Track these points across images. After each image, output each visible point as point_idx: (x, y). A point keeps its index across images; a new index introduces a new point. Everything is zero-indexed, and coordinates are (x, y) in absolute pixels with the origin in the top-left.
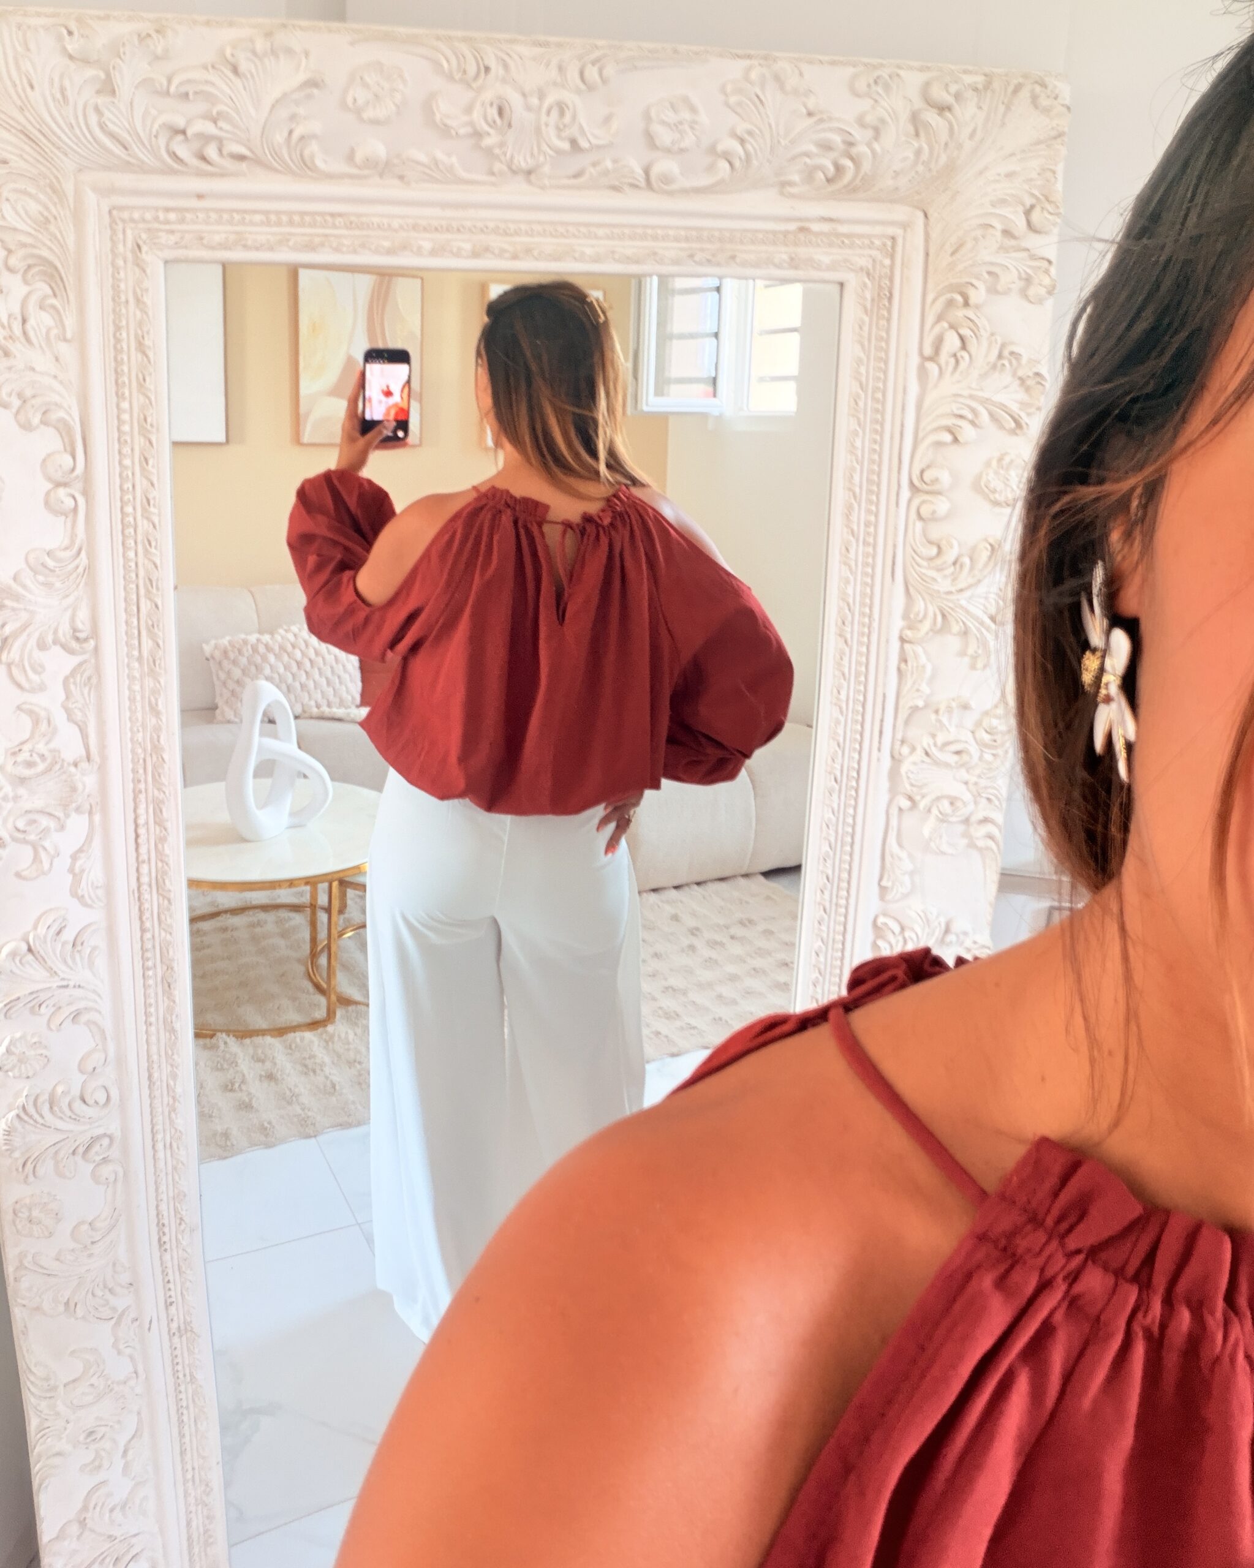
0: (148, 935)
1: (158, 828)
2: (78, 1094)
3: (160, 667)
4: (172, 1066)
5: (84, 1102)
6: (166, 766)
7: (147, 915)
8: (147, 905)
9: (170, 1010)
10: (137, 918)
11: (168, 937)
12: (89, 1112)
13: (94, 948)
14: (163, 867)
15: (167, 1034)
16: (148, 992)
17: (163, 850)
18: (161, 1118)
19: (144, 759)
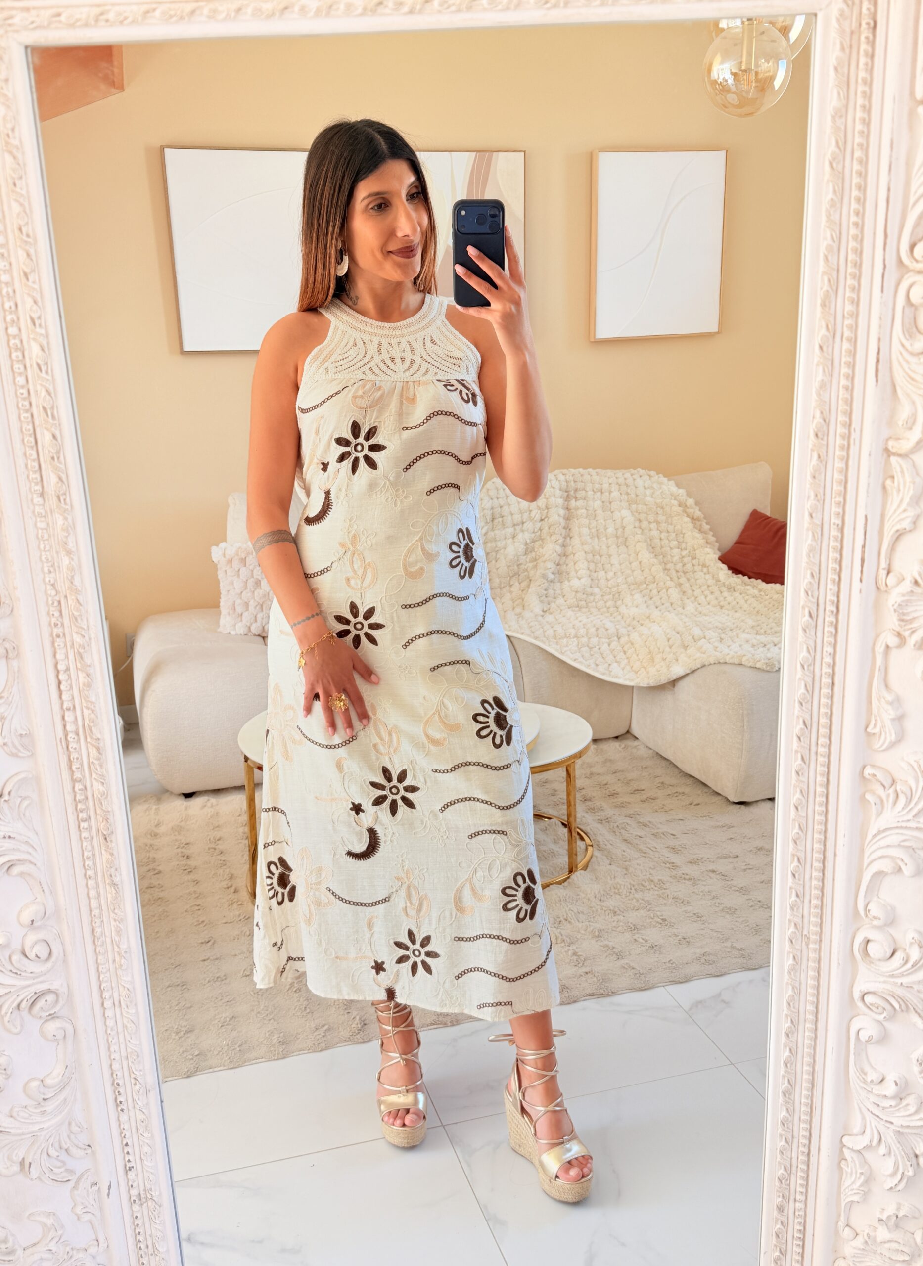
0: (78, 786)
1: (79, 672)
2: (19, 947)
3: (65, 504)
4: (115, 920)
5: (26, 956)
7: (76, 764)
8: (74, 755)
10: (67, 767)
11: (101, 788)
12: (31, 967)
13: (24, 798)
14: (89, 713)
16: (85, 844)
18: (108, 975)
19: (59, 603)
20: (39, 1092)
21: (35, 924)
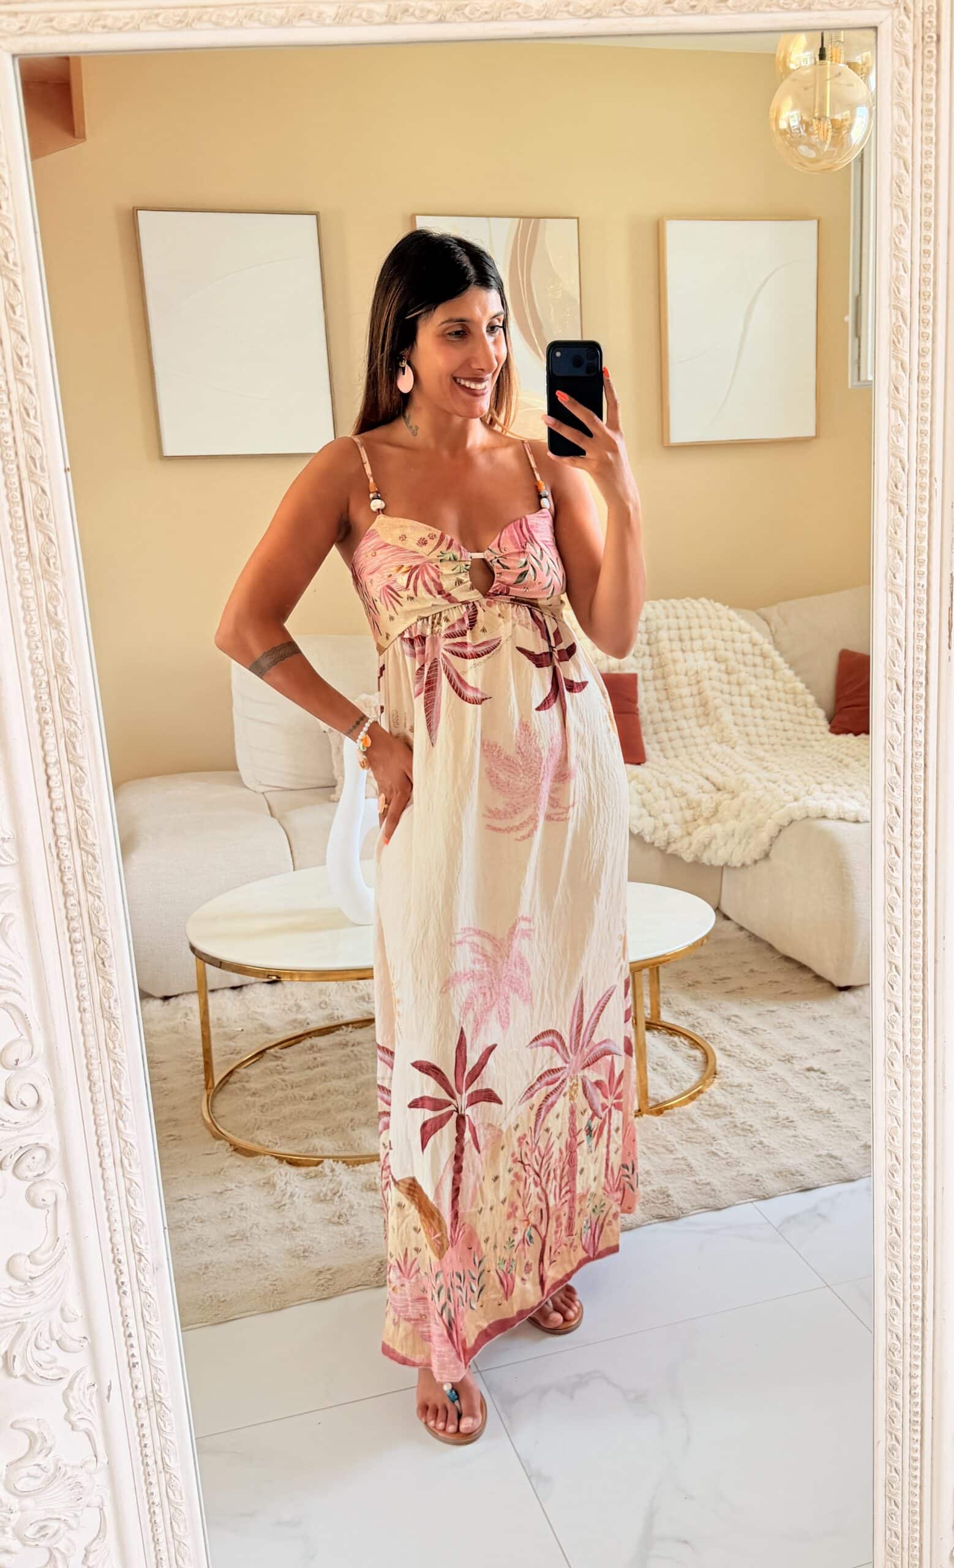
0: (73, 901)
1: (72, 767)
3: (56, 568)
4: (115, 1062)
5: (10, 1104)
6: (75, 692)
7: (69, 875)
8: (67, 863)
9: (106, 993)
10: (58, 879)
11: (97, 903)
12: (17, 1116)
13: (6, 915)
14: (83, 815)
15: (106, 1022)
16: (78, 970)
17: (81, 795)
18: (106, 1127)
19: (48, 683)
20: (26, 1269)
21: (19, 1065)
